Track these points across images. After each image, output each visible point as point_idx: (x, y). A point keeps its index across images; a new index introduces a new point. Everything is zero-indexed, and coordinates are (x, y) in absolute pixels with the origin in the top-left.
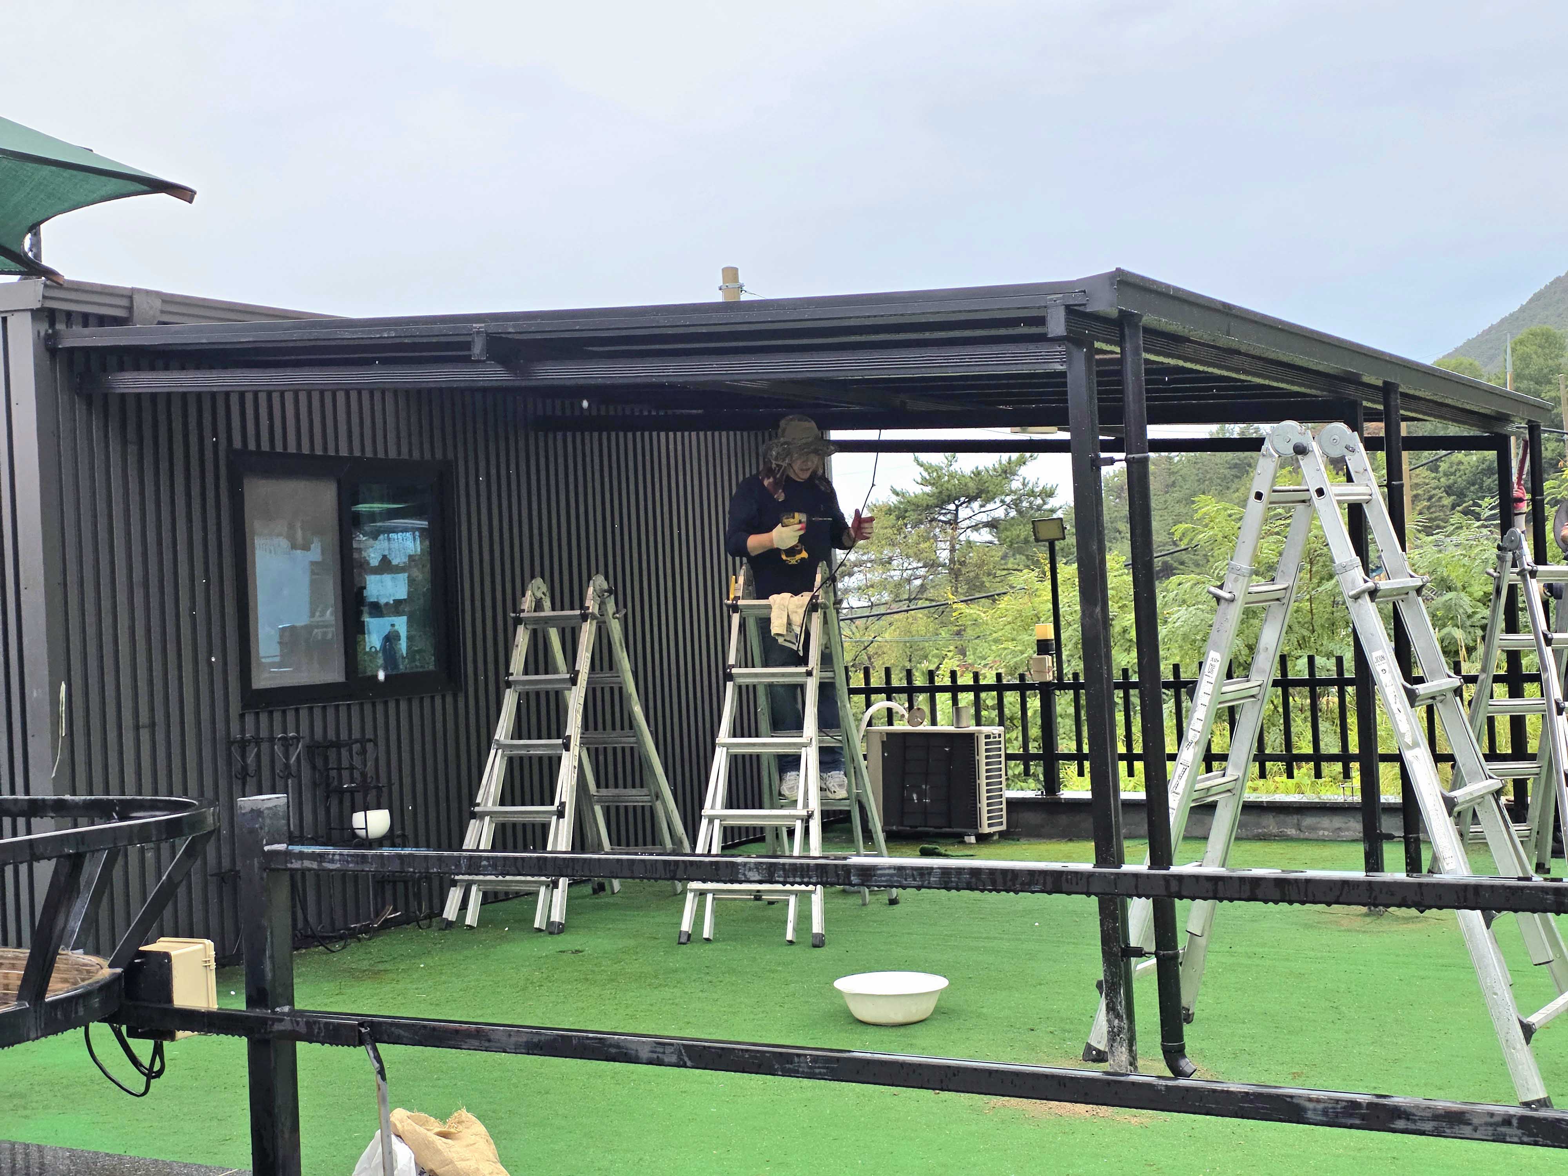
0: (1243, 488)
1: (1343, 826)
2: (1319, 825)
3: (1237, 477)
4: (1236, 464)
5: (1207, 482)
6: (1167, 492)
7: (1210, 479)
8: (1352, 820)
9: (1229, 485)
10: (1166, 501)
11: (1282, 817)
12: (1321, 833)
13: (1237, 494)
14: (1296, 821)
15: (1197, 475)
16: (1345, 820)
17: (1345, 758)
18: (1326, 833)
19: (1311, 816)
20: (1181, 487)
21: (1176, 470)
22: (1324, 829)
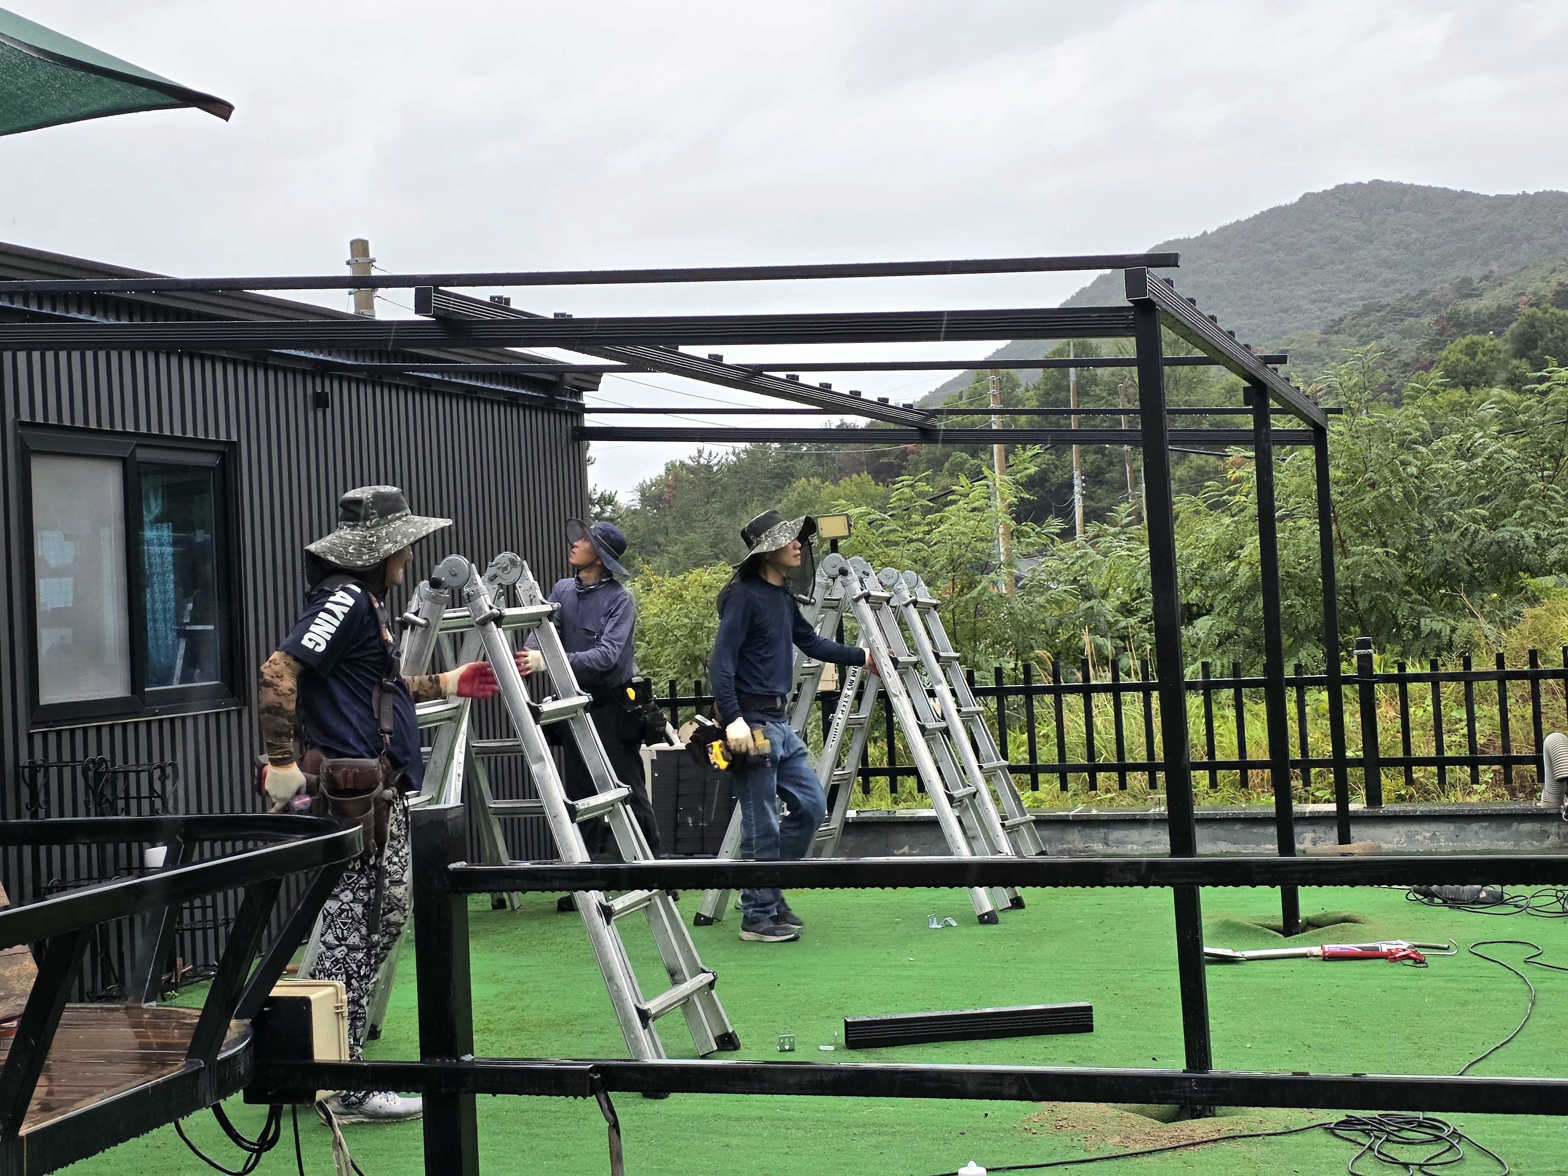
0: (785, 500)
1: (1154, 839)
2: (1127, 839)
3: (779, 487)
4: (778, 473)
5: (748, 493)
6: (708, 503)
7: (752, 489)
8: (1162, 832)
9: (771, 496)
10: (706, 513)
11: (1088, 831)
12: (1129, 847)
13: (780, 505)
14: (1102, 835)
15: (738, 485)
16: (1155, 832)
17: (1150, 768)
18: (1135, 847)
19: (1120, 829)
20: (722, 497)
21: (715, 479)
22: (1132, 843)
